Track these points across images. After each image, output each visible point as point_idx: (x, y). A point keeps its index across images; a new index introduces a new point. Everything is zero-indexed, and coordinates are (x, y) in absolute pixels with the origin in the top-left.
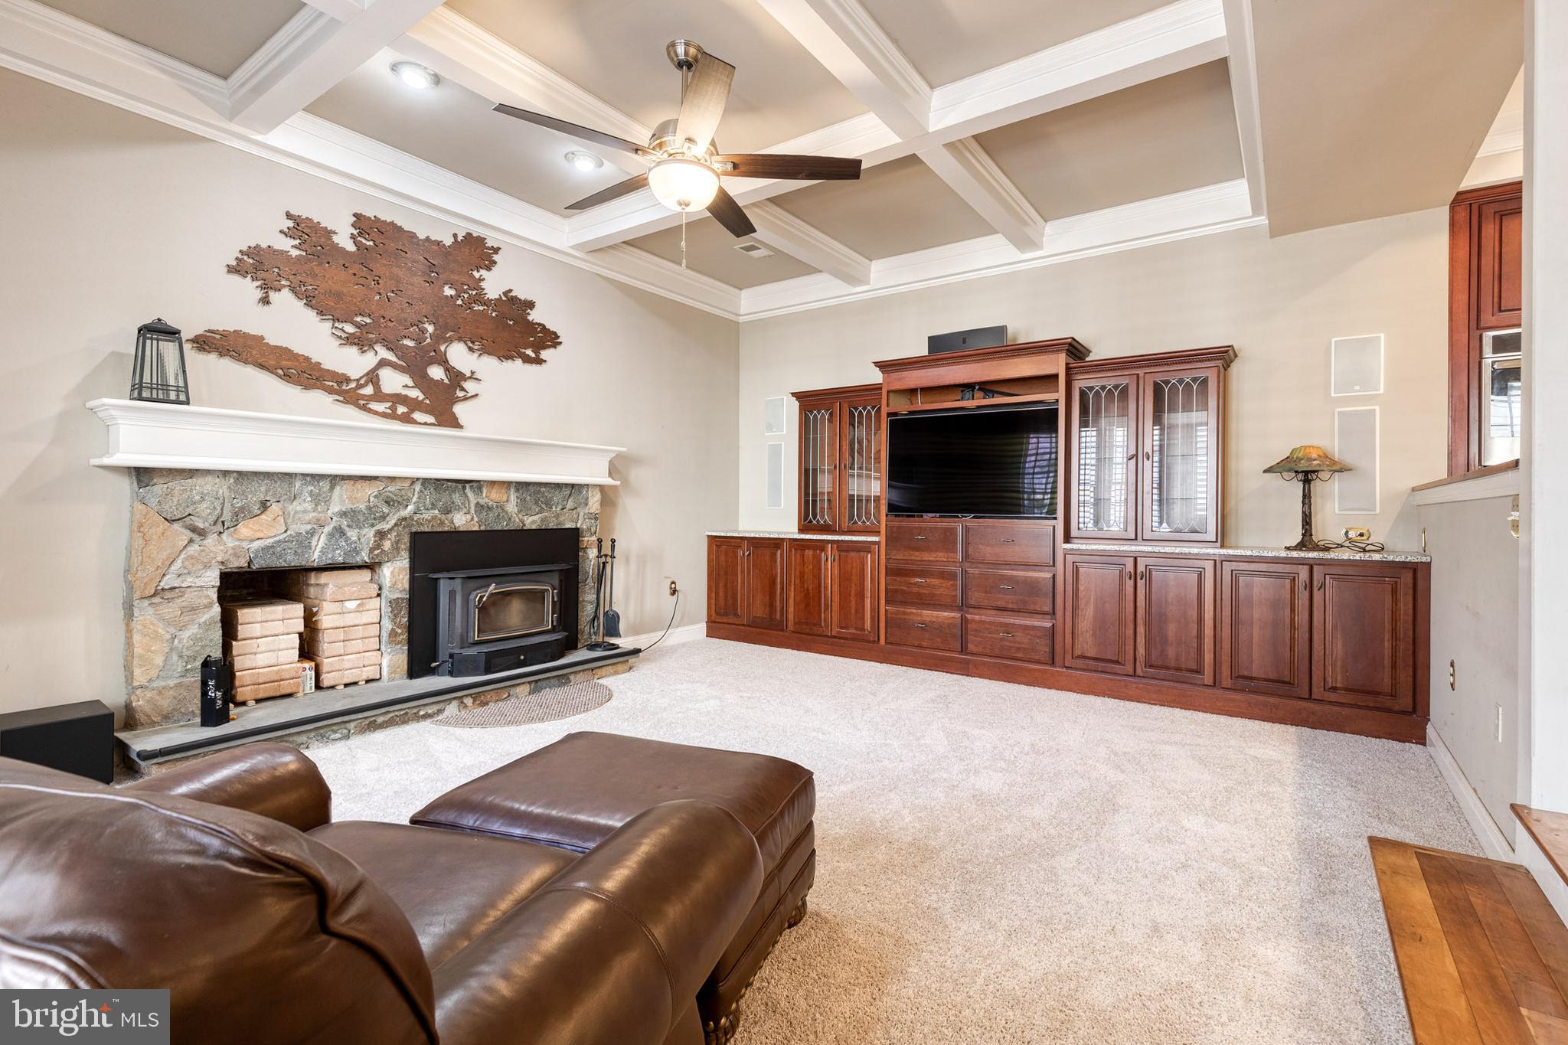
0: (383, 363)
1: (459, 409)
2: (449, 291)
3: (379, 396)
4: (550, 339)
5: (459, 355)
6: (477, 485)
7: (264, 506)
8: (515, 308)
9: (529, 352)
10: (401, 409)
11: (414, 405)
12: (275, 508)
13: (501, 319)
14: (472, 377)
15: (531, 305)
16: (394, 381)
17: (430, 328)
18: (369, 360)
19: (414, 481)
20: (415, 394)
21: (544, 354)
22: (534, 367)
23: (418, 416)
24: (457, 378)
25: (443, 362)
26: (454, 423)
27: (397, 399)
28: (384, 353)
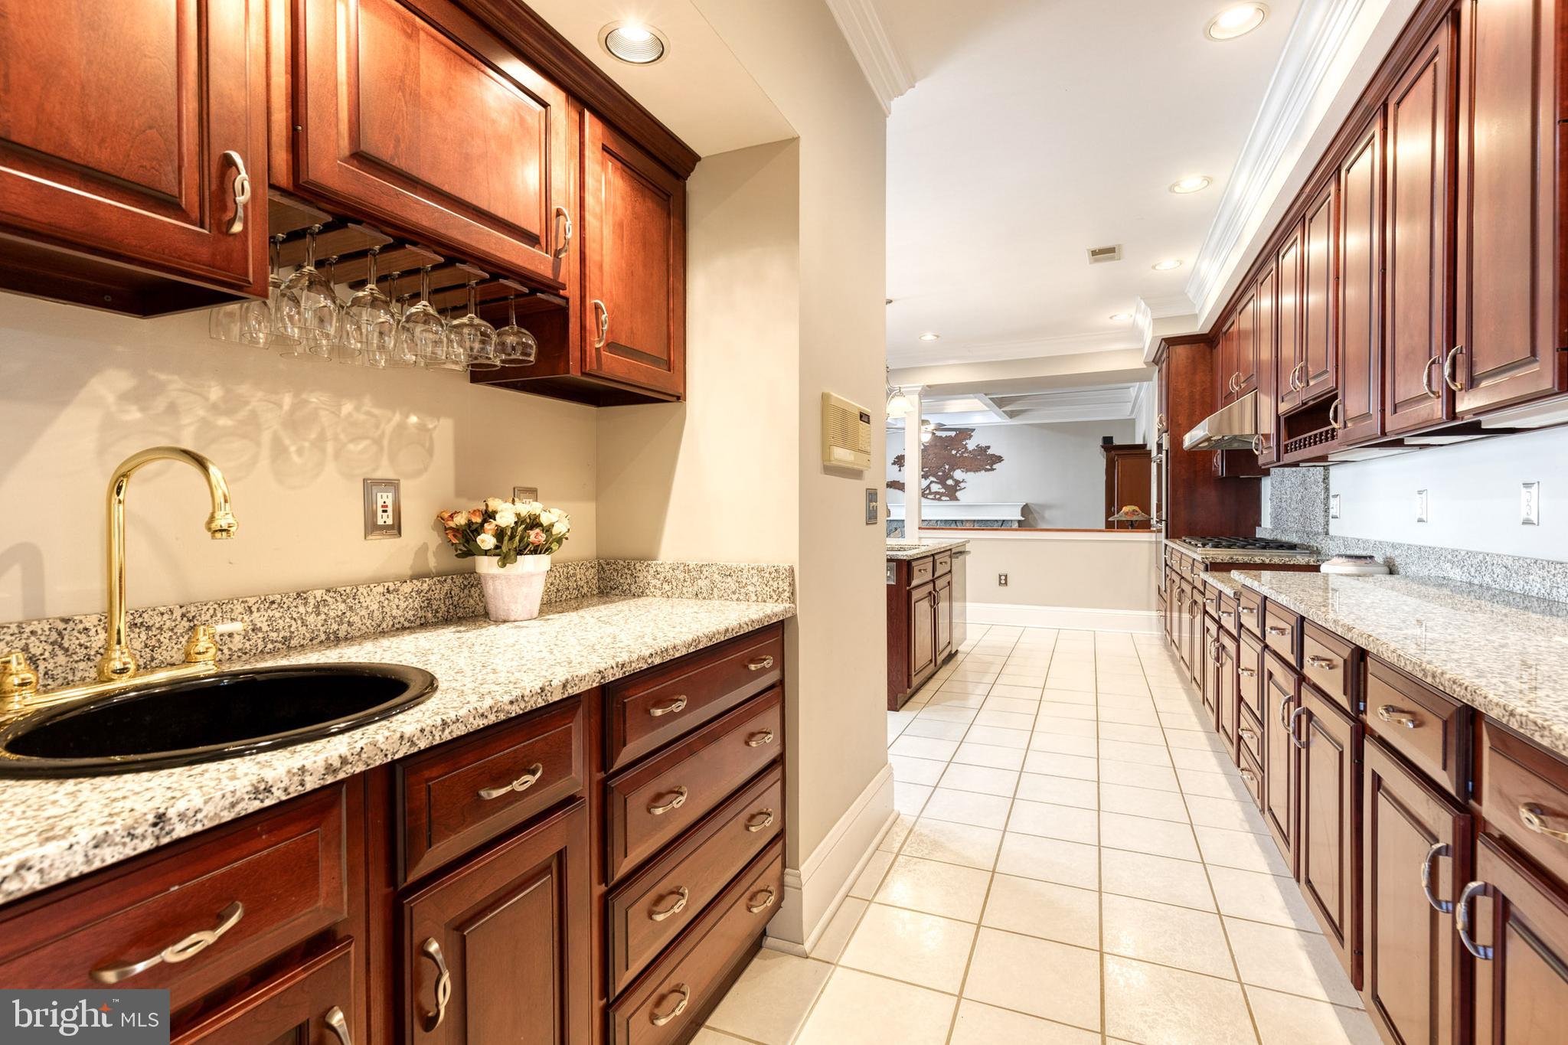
0: (932, 482)
1: (958, 494)
2: (954, 452)
3: (930, 493)
4: (999, 459)
5: (958, 474)
6: (962, 521)
7: (896, 529)
8: (982, 450)
9: (988, 467)
10: (938, 496)
11: (942, 494)
12: (899, 530)
13: (974, 458)
14: (963, 481)
15: (989, 447)
16: (935, 488)
17: (947, 467)
18: (928, 482)
19: (937, 521)
20: (943, 490)
21: (994, 467)
22: (991, 472)
23: (943, 498)
24: (957, 482)
25: (952, 478)
26: (957, 499)
27: (936, 493)
28: (932, 479)
